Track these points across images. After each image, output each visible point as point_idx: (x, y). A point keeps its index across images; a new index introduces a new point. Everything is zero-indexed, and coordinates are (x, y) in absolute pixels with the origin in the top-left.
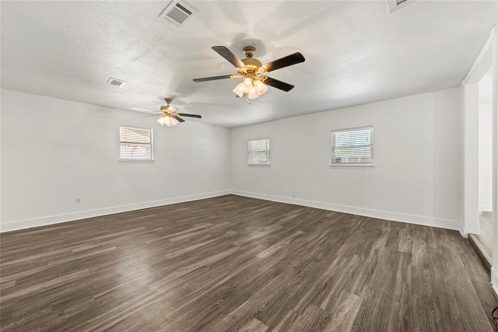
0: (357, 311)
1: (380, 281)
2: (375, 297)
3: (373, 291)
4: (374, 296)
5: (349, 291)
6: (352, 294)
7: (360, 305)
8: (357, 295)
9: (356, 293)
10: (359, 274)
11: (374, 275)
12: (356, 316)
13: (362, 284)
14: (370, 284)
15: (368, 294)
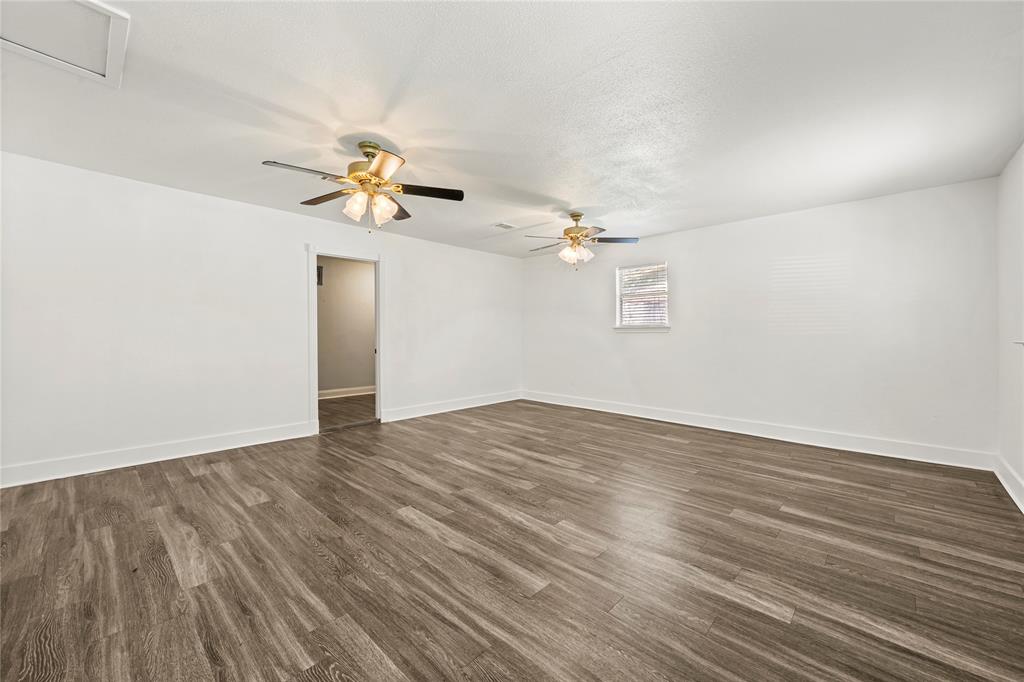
0: (178, 572)
1: (175, 648)
2: (164, 608)
3: (174, 613)
4: (166, 607)
5: (216, 581)
6: (205, 581)
7: (180, 579)
8: (198, 587)
9: (202, 588)
10: (236, 621)
11: (200, 647)
12: (175, 567)
13: (207, 608)
14: (192, 621)
15: (179, 602)
